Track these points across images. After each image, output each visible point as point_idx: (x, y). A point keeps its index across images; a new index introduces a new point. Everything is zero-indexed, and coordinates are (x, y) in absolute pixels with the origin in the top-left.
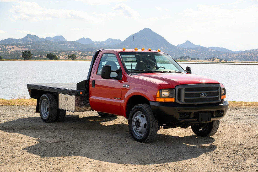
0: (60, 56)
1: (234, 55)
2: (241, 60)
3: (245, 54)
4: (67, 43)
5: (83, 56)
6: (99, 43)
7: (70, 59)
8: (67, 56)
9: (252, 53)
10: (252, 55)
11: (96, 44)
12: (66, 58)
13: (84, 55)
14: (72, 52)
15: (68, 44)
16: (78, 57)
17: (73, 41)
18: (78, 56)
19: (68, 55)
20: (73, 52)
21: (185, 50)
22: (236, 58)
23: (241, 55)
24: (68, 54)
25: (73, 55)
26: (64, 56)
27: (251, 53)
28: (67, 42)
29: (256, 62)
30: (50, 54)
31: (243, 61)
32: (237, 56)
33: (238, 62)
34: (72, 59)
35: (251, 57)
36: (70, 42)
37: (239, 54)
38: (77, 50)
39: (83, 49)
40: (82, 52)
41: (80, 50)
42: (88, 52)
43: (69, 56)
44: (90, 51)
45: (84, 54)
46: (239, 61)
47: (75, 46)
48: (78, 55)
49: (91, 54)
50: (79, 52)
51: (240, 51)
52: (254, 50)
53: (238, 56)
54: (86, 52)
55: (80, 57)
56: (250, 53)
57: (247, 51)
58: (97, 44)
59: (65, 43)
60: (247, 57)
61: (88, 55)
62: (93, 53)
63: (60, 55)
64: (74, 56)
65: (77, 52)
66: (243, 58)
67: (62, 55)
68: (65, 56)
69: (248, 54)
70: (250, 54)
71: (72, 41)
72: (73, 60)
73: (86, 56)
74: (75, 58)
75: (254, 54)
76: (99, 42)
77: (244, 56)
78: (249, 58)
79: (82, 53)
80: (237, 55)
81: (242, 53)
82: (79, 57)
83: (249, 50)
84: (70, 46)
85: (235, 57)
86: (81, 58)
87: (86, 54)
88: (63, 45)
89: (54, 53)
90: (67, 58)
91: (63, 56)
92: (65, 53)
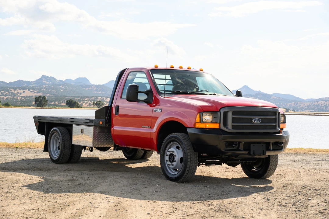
0: (83, 103)
1: (304, 104)
2: (314, 110)
3: (318, 103)
7: (95, 106)
8: (92, 103)
9: (327, 102)
10: (327, 105)
12: (90, 106)
14: (98, 99)
15: (93, 88)
17: (100, 85)
18: (105, 103)
19: (93, 102)
20: (99, 98)
22: (306, 107)
23: (313, 105)
24: (93, 101)
25: (99, 102)
26: (88, 103)
28: (93, 86)
30: (71, 100)
31: (316, 111)
32: (308, 105)
33: (309, 112)
34: (98, 106)
35: (326, 107)
36: (96, 86)
37: (310, 103)
38: (104, 96)
41: (109, 96)
43: (94, 103)
46: (311, 112)
47: (102, 91)
48: (106, 102)
50: (107, 98)
51: (312, 99)
53: (310, 105)
56: (325, 102)
57: (321, 99)
59: (89, 87)
60: (321, 107)
63: (83, 101)
64: (101, 103)
65: (105, 99)
66: (316, 108)
67: (85, 102)
69: (322, 103)
70: (324, 104)
72: (99, 108)
74: (102, 106)
77: (317, 106)
78: (324, 108)
81: (314, 102)
82: (107, 104)
83: (324, 98)
84: (96, 90)
85: (305, 107)
88: (87, 89)
89: (76, 99)
90: (92, 106)
91: (87, 103)
92: (89, 99)
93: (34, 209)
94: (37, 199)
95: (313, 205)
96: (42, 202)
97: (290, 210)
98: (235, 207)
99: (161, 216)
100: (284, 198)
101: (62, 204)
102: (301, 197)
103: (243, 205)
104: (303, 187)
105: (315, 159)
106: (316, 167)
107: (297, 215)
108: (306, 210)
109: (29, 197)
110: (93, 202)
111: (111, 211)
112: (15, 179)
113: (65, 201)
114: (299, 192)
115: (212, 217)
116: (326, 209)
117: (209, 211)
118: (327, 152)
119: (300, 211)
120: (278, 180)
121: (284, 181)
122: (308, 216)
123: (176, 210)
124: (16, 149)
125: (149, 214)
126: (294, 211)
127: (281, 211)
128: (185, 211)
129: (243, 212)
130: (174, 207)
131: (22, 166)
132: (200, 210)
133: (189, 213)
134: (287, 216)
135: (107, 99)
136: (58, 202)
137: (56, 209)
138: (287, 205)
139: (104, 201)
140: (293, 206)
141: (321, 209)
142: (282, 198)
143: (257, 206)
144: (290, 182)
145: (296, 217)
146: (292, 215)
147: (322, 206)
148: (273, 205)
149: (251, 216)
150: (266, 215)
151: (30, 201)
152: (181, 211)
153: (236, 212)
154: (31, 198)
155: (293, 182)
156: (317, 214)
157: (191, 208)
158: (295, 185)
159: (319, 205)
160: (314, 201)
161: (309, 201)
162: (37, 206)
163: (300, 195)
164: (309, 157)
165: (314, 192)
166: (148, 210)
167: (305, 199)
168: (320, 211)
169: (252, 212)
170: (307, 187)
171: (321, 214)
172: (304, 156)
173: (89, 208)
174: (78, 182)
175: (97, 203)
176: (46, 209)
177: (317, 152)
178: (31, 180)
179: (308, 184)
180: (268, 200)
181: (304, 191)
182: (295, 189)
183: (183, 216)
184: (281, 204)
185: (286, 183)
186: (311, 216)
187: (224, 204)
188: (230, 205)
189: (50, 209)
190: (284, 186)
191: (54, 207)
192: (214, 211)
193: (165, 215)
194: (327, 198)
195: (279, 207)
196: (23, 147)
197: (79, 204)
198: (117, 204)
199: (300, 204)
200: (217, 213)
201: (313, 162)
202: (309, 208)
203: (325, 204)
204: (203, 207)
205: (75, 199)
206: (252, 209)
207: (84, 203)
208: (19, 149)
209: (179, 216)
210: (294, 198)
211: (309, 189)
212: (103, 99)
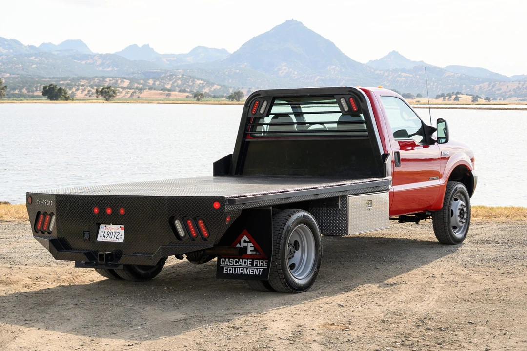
0: (77, 90)
1: (508, 87)
4: (94, 58)
5: (133, 90)
6: (174, 57)
7: (100, 97)
8: (94, 91)
11: (164, 59)
12: (90, 96)
13: (137, 88)
14: (106, 82)
15: (96, 61)
16: (121, 92)
17: (109, 54)
18: (120, 90)
19: (95, 88)
20: (108, 80)
21: (386, 74)
22: (512, 92)
23: (524, 86)
24: (96, 86)
25: (109, 88)
26: (87, 90)
28: (94, 56)
30: (51, 85)
32: (516, 87)
33: (517, 102)
34: (105, 97)
36: (101, 56)
37: (519, 83)
38: (117, 76)
39: (133, 73)
40: (132, 81)
41: (126, 76)
42: (146, 80)
43: (97, 90)
44: (152, 79)
45: (136, 85)
46: (521, 100)
47: (113, 67)
48: (122, 88)
49: (154, 84)
50: (125, 80)
51: (523, 75)
53: (518, 87)
54: (142, 82)
55: (127, 93)
58: (168, 61)
59: (88, 59)
61: (145, 89)
62: (157, 83)
63: (76, 87)
64: (111, 90)
65: (119, 82)
67: (80, 88)
68: (89, 91)
71: (107, 54)
72: (107, 100)
73: (140, 90)
74: (114, 96)
76: (173, 55)
79: (130, 83)
80: (515, 85)
82: (124, 92)
84: (102, 65)
85: (510, 91)
86: (129, 95)
87: (142, 84)
88: (84, 62)
89: (61, 83)
90: (94, 97)
91: (84, 90)
92: (89, 83)
135: (124, 82)
212: (116, 83)
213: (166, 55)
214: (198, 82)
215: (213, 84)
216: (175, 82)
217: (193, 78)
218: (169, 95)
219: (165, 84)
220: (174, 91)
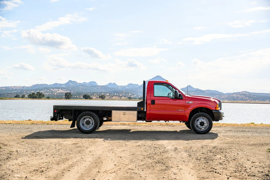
0: (93, 96)
1: (224, 96)
2: (230, 100)
3: (233, 95)
4: (99, 87)
7: (100, 98)
8: (98, 97)
10: (238, 97)
13: (111, 96)
17: (103, 86)
18: (106, 96)
20: (103, 93)
25: (103, 95)
27: (237, 94)
29: (241, 101)
30: (86, 94)
31: (232, 100)
33: (228, 101)
36: (101, 86)
39: (110, 91)
40: (110, 94)
41: (108, 92)
43: (99, 96)
45: (111, 95)
47: (104, 89)
48: (107, 96)
49: (116, 95)
52: (239, 92)
54: (113, 94)
55: (108, 97)
58: (121, 88)
59: (97, 87)
60: (235, 98)
61: (114, 96)
62: (117, 94)
66: (232, 99)
68: (97, 97)
69: (235, 96)
72: (102, 99)
73: (112, 96)
74: (104, 98)
75: (240, 96)
76: (122, 86)
77: (232, 97)
80: (227, 96)
81: (231, 95)
82: (107, 97)
84: (101, 89)
88: (95, 88)
89: (89, 94)
91: (95, 96)
92: (97, 94)
93: (46, 162)
94: (51, 156)
95: (217, 159)
96: (53, 157)
97: (202, 162)
98: (169, 160)
99: (122, 166)
100: (200, 154)
101: (64, 159)
102: (211, 154)
103: (174, 159)
104: (214, 147)
105: (225, 130)
106: (224, 135)
107: (205, 165)
108: (212, 162)
109: (46, 155)
110: (83, 158)
111: (93, 163)
112: (41, 143)
113: (67, 157)
114: (210, 150)
115: (153, 166)
116: (224, 162)
117: (152, 163)
118: (233, 125)
119: (208, 163)
120: (200, 143)
121: (203, 144)
122: (212, 166)
123: (132, 162)
124: (47, 125)
125: (115, 165)
126: (204, 163)
127: (196, 163)
128: (138, 163)
129: (173, 163)
130: (132, 160)
131: (48, 135)
132: (147, 162)
133: (140, 165)
134: (199, 166)
135: (107, 94)
136: (63, 158)
137: (60, 162)
138: (201, 159)
139: (90, 157)
140: (204, 159)
141: (221, 161)
142: (199, 155)
143: (183, 160)
144: (207, 144)
145: (205, 167)
146: (202, 165)
147: (222, 160)
148: (192, 159)
149: (177, 166)
150: (186, 165)
151: (46, 157)
152: (135, 163)
153: (168, 163)
154: (47, 155)
155: (209, 144)
156: (218, 165)
157: (142, 161)
158: (209, 146)
159: (221, 159)
160: (218, 156)
161: (215, 156)
162: (49, 160)
163: (210, 152)
164: (222, 129)
165: (219, 150)
166: (116, 162)
167: (213, 155)
168: (220, 163)
169: (178, 163)
170: (216, 147)
171: (220, 164)
172: (219, 128)
173: (80, 162)
174: (78, 145)
175: (86, 158)
176: (55, 162)
177: (227, 125)
178: (51, 144)
179: (218, 145)
180: (190, 156)
181: (214, 150)
182: (208, 149)
183: (135, 166)
184: (197, 158)
185: (204, 145)
186: (214, 166)
187: (163, 159)
188: (166, 159)
189: (57, 162)
190: (202, 147)
191: (59, 161)
192: (155, 163)
193: (125, 166)
194: (227, 154)
195: (195, 160)
196: (52, 123)
197: (75, 159)
198: (98, 159)
199: (209, 158)
200: (157, 164)
201: (223, 131)
202: (214, 161)
203: (225, 158)
204: (149, 161)
205: (73, 156)
206: (179, 162)
207: (78, 158)
208: (49, 125)
209: (134, 166)
210: (207, 154)
211: (217, 149)
212: (105, 94)
213: (120, 86)
214: (130, 94)
215: (134, 95)
216: (123, 94)
217: (128, 93)
218: (121, 98)
219: (120, 95)
220: (123, 97)
